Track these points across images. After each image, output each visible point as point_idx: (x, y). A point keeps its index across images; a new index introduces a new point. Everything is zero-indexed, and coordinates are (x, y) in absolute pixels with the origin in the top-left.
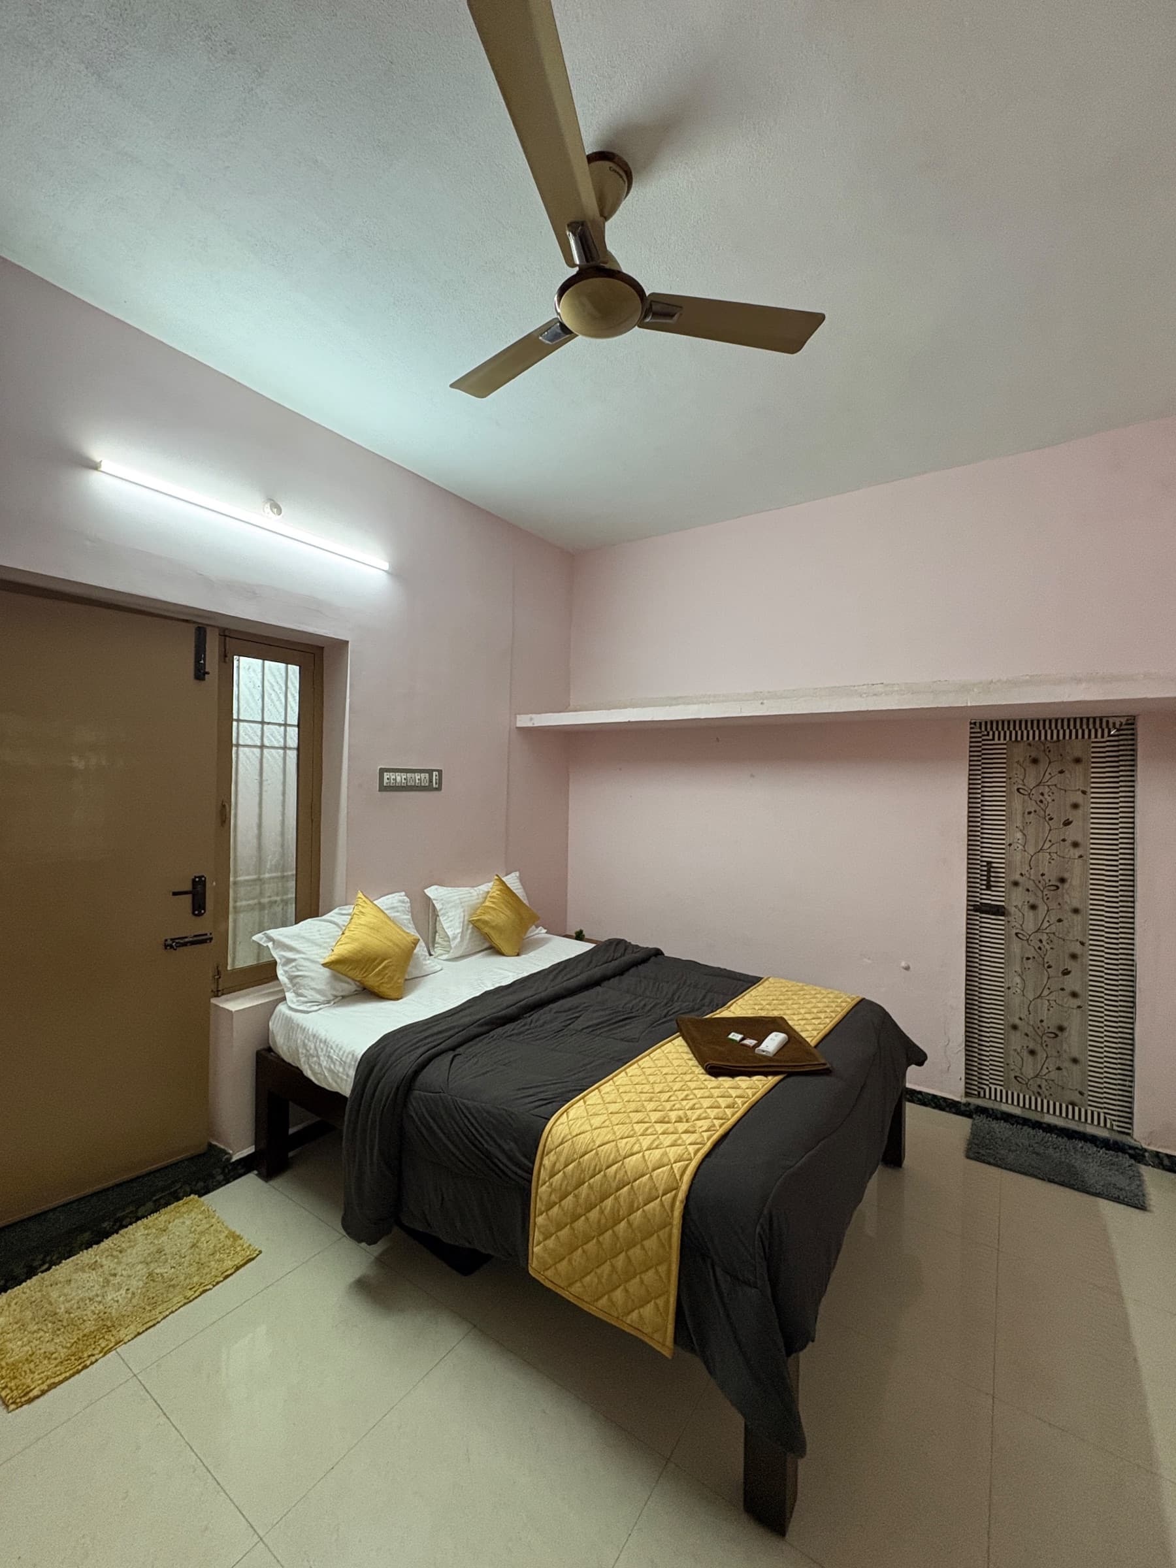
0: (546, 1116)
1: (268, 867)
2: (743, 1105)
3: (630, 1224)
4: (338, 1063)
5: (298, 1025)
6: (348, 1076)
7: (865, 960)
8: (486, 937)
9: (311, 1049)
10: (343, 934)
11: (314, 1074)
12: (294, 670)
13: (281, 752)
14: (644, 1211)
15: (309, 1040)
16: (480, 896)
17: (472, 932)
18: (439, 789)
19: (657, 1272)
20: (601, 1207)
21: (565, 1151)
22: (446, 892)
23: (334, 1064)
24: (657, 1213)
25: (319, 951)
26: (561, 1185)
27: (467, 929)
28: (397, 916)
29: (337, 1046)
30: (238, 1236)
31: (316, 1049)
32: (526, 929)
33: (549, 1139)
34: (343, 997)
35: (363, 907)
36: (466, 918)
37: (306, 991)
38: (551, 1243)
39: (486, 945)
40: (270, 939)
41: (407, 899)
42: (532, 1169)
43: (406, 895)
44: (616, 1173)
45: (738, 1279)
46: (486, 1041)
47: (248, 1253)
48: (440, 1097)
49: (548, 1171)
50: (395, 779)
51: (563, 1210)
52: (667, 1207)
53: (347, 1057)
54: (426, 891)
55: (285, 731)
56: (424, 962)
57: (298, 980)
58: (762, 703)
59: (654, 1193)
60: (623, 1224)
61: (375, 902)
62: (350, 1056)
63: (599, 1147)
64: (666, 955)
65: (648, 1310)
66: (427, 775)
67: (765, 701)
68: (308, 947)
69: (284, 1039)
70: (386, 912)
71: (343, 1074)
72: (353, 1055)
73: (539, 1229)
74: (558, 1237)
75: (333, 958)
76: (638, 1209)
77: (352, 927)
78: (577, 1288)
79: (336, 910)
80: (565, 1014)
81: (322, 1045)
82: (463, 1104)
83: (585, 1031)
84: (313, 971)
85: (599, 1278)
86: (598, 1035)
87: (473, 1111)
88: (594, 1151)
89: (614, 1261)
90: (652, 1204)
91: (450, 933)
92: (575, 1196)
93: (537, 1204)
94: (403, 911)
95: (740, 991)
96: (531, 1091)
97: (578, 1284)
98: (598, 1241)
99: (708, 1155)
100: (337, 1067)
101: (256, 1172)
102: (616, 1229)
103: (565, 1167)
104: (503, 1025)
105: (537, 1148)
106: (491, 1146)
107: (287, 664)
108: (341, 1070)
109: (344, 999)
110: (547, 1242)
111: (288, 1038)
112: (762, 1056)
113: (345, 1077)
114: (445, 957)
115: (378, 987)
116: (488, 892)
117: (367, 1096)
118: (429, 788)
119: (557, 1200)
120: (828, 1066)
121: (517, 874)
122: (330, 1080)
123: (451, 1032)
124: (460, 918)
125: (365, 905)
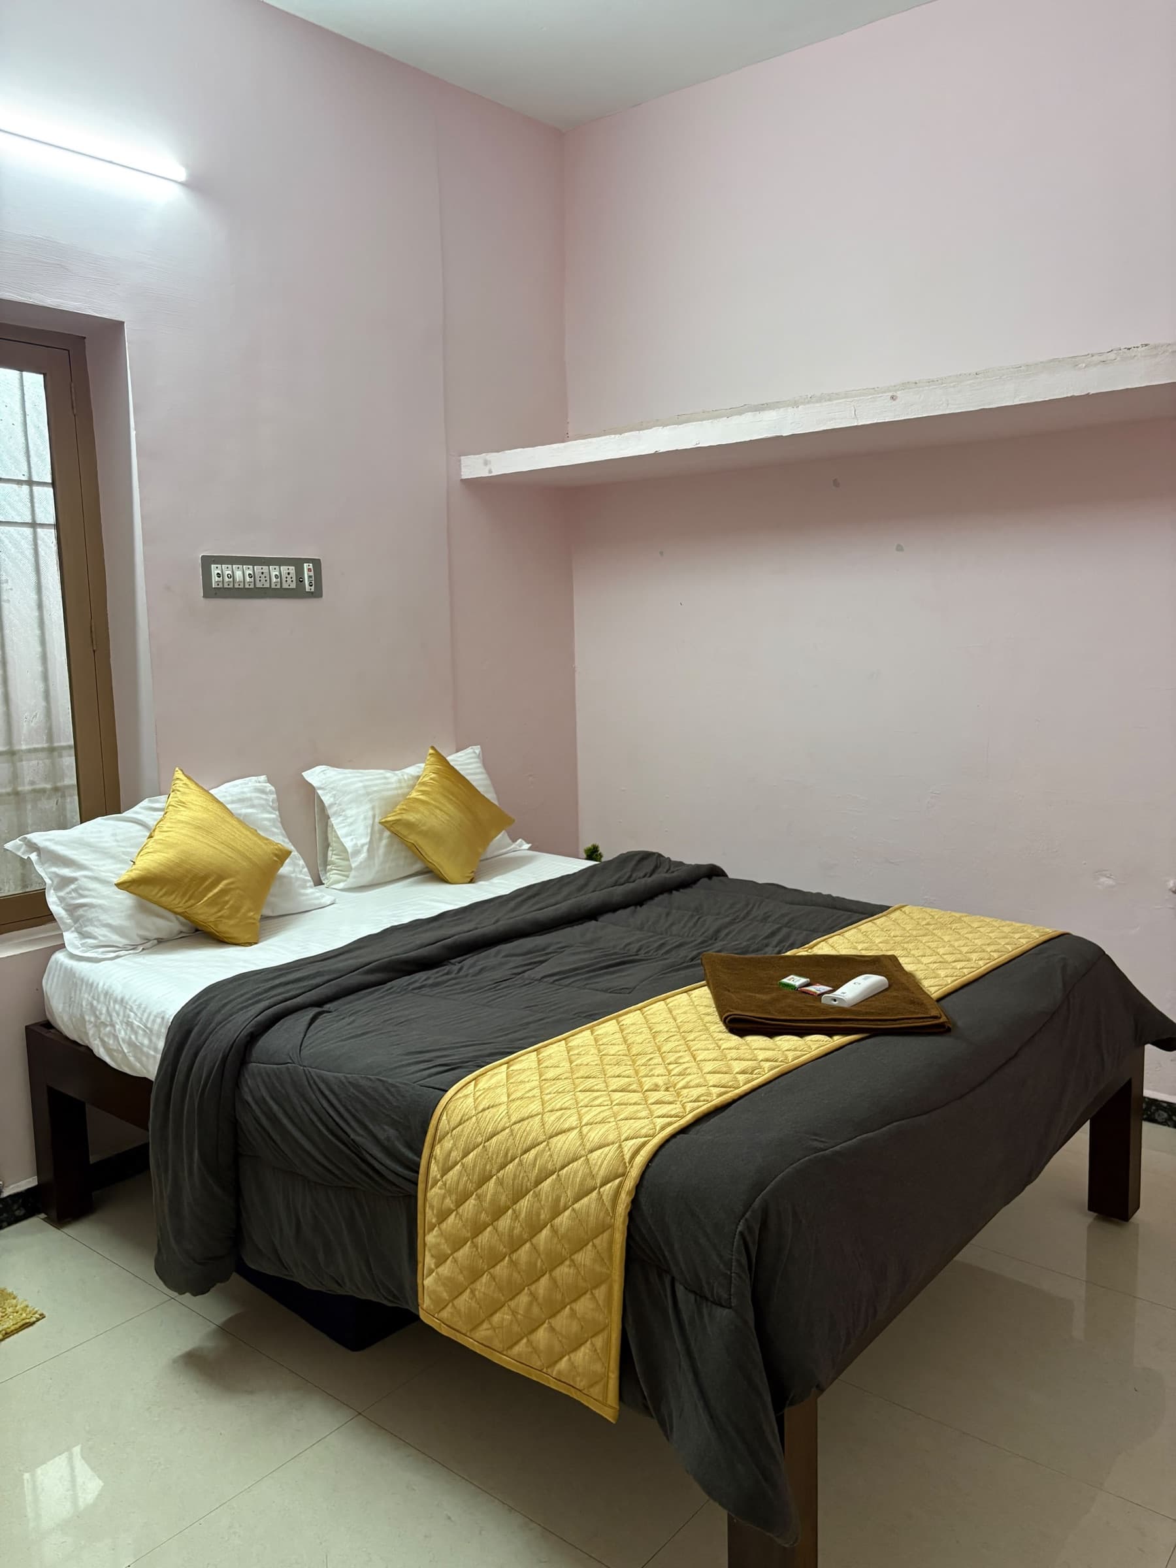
0: (442, 1087)
1: (25, 730)
2: (769, 1071)
3: (555, 1231)
4: (141, 1032)
5: (82, 980)
6: (156, 1050)
7: (1103, 879)
8: (415, 852)
9: (101, 1014)
10: (151, 837)
11: (109, 1051)
12: (35, 382)
13: (28, 531)
14: (573, 1209)
15: (98, 1001)
16: (404, 785)
17: (390, 845)
18: (317, 593)
19: (593, 1297)
20: (514, 1211)
21: (466, 1133)
22: (341, 776)
23: (136, 1033)
24: (592, 1211)
25: (114, 866)
26: (458, 1183)
27: (381, 839)
28: (251, 814)
29: (139, 1006)
30: (10, 1294)
31: (109, 1013)
32: (486, 839)
33: (444, 1117)
34: (160, 941)
35: (184, 794)
36: (377, 820)
37: (96, 930)
38: (445, 1270)
39: (418, 867)
40: (33, 847)
41: (269, 787)
42: (418, 1166)
43: (269, 781)
44: (536, 1159)
45: (707, 1299)
46: (376, 995)
47: (24, 1315)
48: (288, 1069)
49: (440, 1165)
50: (232, 576)
51: (461, 1219)
52: (608, 1204)
53: (154, 1021)
54: (303, 774)
55: (31, 491)
56: (303, 891)
57: (81, 912)
58: (893, 398)
59: (590, 1183)
60: (545, 1232)
61: (212, 792)
62: (159, 1020)
63: (515, 1123)
64: (731, 875)
65: (581, 1356)
66: (292, 569)
67: (899, 394)
68: (95, 859)
69: (64, 1003)
70: (229, 806)
71: (149, 1047)
72: (163, 1018)
73: (430, 1250)
74: (455, 1261)
75: (134, 874)
76: (565, 1209)
77: (166, 825)
78: (483, 1332)
79: (145, 803)
80: (521, 958)
81: (117, 1007)
82: (319, 1077)
83: (545, 980)
84: (103, 897)
85: (514, 1313)
86: (566, 986)
87: (336, 1088)
88: (507, 1131)
89: (533, 1288)
90: (585, 1200)
91: (349, 844)
92: (479, 1197)
93: (427, 1214)
94: (262, 806)
95: (844, 924)
96: (427, 1056)
97: (485, 1325)
98: (511, 1260)
99: (684, 1130)
100: (140, 1038)
101: (43, 1216)
102: (534, 1240)
103: (463, 1158)
104: (410, 973)
105: (425, 1133)
106: (359, 1135)
107: (21, 370)
108: (146, 1042)
109: (161, 943)
110: (440, 1270)
111: (70, 1001)
112: (833, 1007)
113: (152, 1053)
114: (341, 885)
115: (216, 923)
116: (418, 777)
117: (180, 1077)
118: (297, 593)
119: (452, 1206)
120: (943, 1019)
121: (477, 749)
122: (132, 1059)
123: (318, 980)
124: (365, 818)
125: (187, 790)
